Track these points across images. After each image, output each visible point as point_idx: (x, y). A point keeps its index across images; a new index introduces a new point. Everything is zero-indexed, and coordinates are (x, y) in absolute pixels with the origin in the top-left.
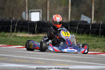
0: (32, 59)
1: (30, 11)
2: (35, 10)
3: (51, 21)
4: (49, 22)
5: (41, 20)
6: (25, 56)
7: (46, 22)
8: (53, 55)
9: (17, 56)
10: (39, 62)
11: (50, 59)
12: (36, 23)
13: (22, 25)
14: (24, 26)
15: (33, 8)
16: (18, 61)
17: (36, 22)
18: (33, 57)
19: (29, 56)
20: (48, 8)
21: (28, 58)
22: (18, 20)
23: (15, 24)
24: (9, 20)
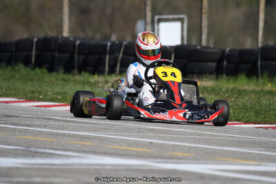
0: (161, 146)
1: (157, 17)
2: (171, 17)
3: (212, 46)
4: (207, 47)
5: (185, 43)
6: (143, 137)
7: (199, 47)
8: (215, 136)
9: (123, 136)
10: (180, 154)
11: (209, 145)
12: (172, 50)
15: (165, 10)
16: (125, 150)
17: (171, 47)
18: (164, 139)
19: (153, 137)
20: (204, 11)
21: (151, 143)
22: (125, 43)
23: (116, 54)
24: (101, 42)
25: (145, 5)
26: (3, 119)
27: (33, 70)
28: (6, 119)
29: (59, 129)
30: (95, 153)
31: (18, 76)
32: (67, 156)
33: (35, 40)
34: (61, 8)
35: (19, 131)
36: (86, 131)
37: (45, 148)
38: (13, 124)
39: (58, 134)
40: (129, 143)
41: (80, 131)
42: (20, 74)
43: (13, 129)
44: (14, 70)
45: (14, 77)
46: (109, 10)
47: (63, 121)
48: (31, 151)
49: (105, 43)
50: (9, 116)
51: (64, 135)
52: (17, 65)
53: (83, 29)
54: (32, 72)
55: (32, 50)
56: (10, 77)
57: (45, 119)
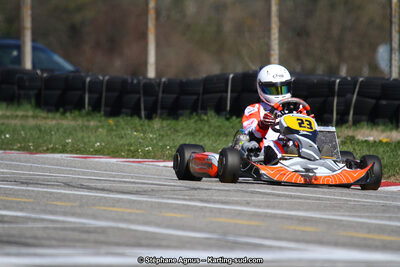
6: (390, 219)
9: (360, 217)
13: (378, 99)
14: (384, 102)
16: (365, 239)
22: (361, 79)
23: (349, 95)
24: (326, 78)
25: (391, 22)
26: (187, 193)
27: (228, 119)
28: (192, 192)
29: (268, 207)
30: (321, 242)
31: (206, 128)
32: (280, 248)
33: (231, 76)
34: (269, 30)
35: (211, 210)
36: (307, 210)
37: (248, 236)
38: (202, 201)
39: (266, 215)
40: (370, 228)
41: (298, 210)
42: (210, 126)
43: (201, 208)
44: (202, 120)
45: (201, 130)
46: (336, 31)
47: (273, 194)
48: (228, 241)
49: (333, 79)
50: (196, 189)
51: (274, 216)
52: (206, 114)
53: (298, 59)
54: (227, 123)
55: (227, 92)
56: (196, 131)
57: (247, 192)
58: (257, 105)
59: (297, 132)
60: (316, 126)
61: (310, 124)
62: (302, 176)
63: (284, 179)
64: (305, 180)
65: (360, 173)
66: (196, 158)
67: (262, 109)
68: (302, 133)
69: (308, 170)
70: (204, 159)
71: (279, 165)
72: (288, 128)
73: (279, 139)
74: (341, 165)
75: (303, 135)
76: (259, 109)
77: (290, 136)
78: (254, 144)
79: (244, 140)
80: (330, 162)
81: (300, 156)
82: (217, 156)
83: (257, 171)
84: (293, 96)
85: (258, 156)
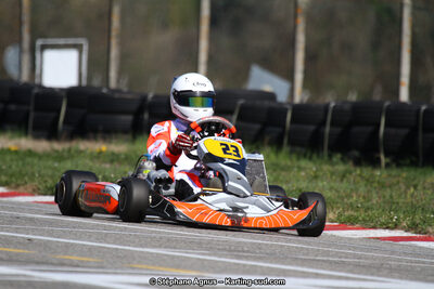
58: (167, 123)
59: (222, 160)
60: (244, 154)
61: (237, 150)
62: (229, 216)
63: (206, 220)
64: (233, 222)
65: (299, 215)
66: (88, 189)
67: (173, 128)
68: (227, 161)
69: (236, 209)
70: (99, 190)
71: (199, 202)
72: (209, 154)
73: (196, 168)
74: (278, 204)
75: (229, 165)
76: (169, 128)
77: (211, 165)
78: (162, 173)
79: (149, 168)
80: (263, 199)
81: (225, 191)
82: (118, 188)
83: (171, 209)
84: (215, 114)
85: (169, 188)
